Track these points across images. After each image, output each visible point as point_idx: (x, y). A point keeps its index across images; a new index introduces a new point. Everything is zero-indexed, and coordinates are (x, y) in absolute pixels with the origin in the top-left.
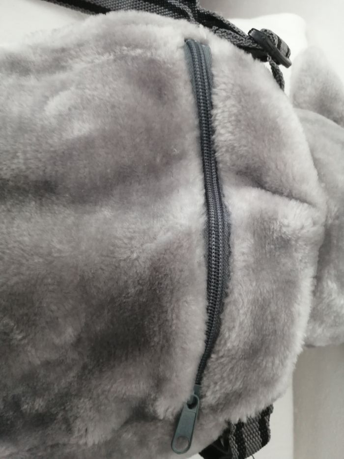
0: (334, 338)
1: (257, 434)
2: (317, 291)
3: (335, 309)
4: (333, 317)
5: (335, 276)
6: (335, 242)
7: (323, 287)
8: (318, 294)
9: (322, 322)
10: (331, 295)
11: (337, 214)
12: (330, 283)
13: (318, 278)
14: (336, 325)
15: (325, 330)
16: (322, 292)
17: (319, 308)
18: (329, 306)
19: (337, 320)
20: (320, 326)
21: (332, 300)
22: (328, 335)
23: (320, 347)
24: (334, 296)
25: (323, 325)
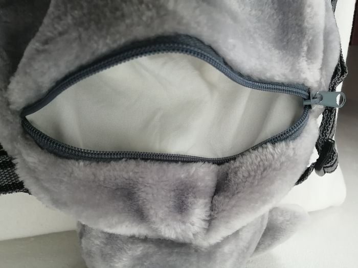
0: (89, 253)
1: (10, 181)
2: (133, 239)
3: (118, 254)
4: (110, 252)
5: (147, 253)
6: (176, 251)
7: (137, 244)
8: (131, 240)
9: (106, 244)
10: (130, 250)
11: (199, 251)
12: (141, 249)
13: (145, 240)
14: (102, 255)
15: (98, 246)
16: (132, 243)
17: (118, 241)
18: (120, 249)
19: (108, 256)
20: (102, 242)
21: (126, 251)
22: (94, 249)
23: (81, 243)
24: (130, 253)
25: (102, 245)
